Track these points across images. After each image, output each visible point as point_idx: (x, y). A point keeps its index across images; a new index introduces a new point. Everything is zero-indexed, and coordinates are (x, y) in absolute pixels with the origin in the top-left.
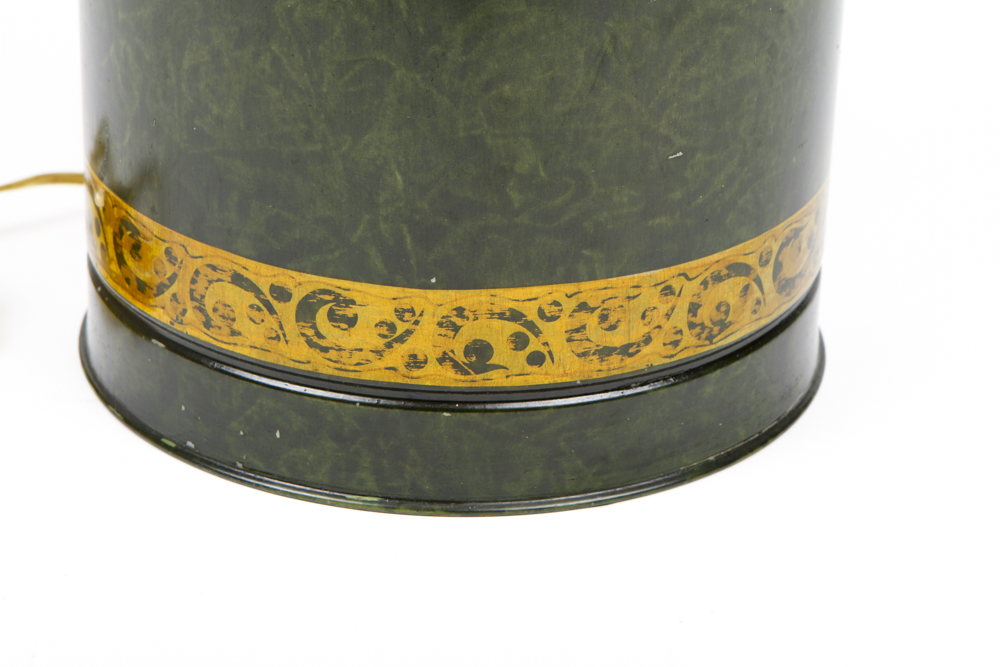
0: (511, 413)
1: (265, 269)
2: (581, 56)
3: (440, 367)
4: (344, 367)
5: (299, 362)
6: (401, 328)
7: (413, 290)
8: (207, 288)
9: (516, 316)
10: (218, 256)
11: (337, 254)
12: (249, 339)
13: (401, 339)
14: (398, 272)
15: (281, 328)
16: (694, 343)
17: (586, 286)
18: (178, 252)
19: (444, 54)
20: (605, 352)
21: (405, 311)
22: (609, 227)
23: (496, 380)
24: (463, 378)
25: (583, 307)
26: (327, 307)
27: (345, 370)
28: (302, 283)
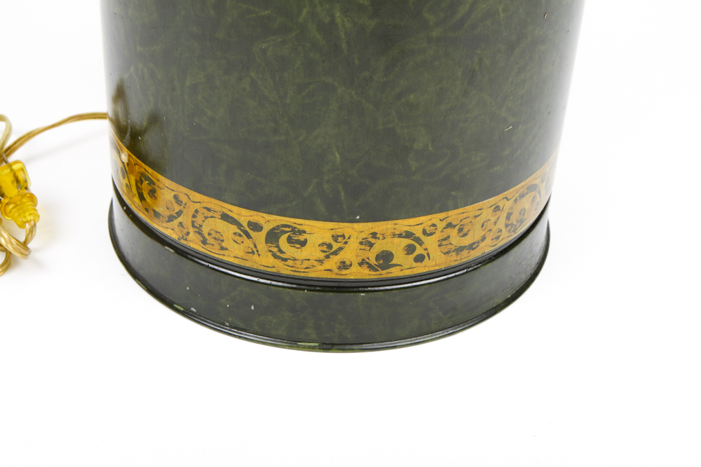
0: (403, 290)
1: (244, 212)
2: (460, 73)
3: (360, 268)
4: (297, 270)
5: (267, 267)
6: (335, 246)
7: (345, 224)
8: (204, 221)
9: (409, 235)
10: (211, 203)
11: (294, 203)
12: (234, 252)
13: (335, 253)
14: (334, 212)
15: (255, 247)
16: (507, 235)
17: (451, 213)
18: (183, 198)
19: (371, 77)
20: (459, 250)
21: (338, 236)
22: (468, 176)
23: (395, 272)
24: (374, 273)
25: (450, 225)
26: (287, 235)
27: (298, 272)
28: (270, 221)
